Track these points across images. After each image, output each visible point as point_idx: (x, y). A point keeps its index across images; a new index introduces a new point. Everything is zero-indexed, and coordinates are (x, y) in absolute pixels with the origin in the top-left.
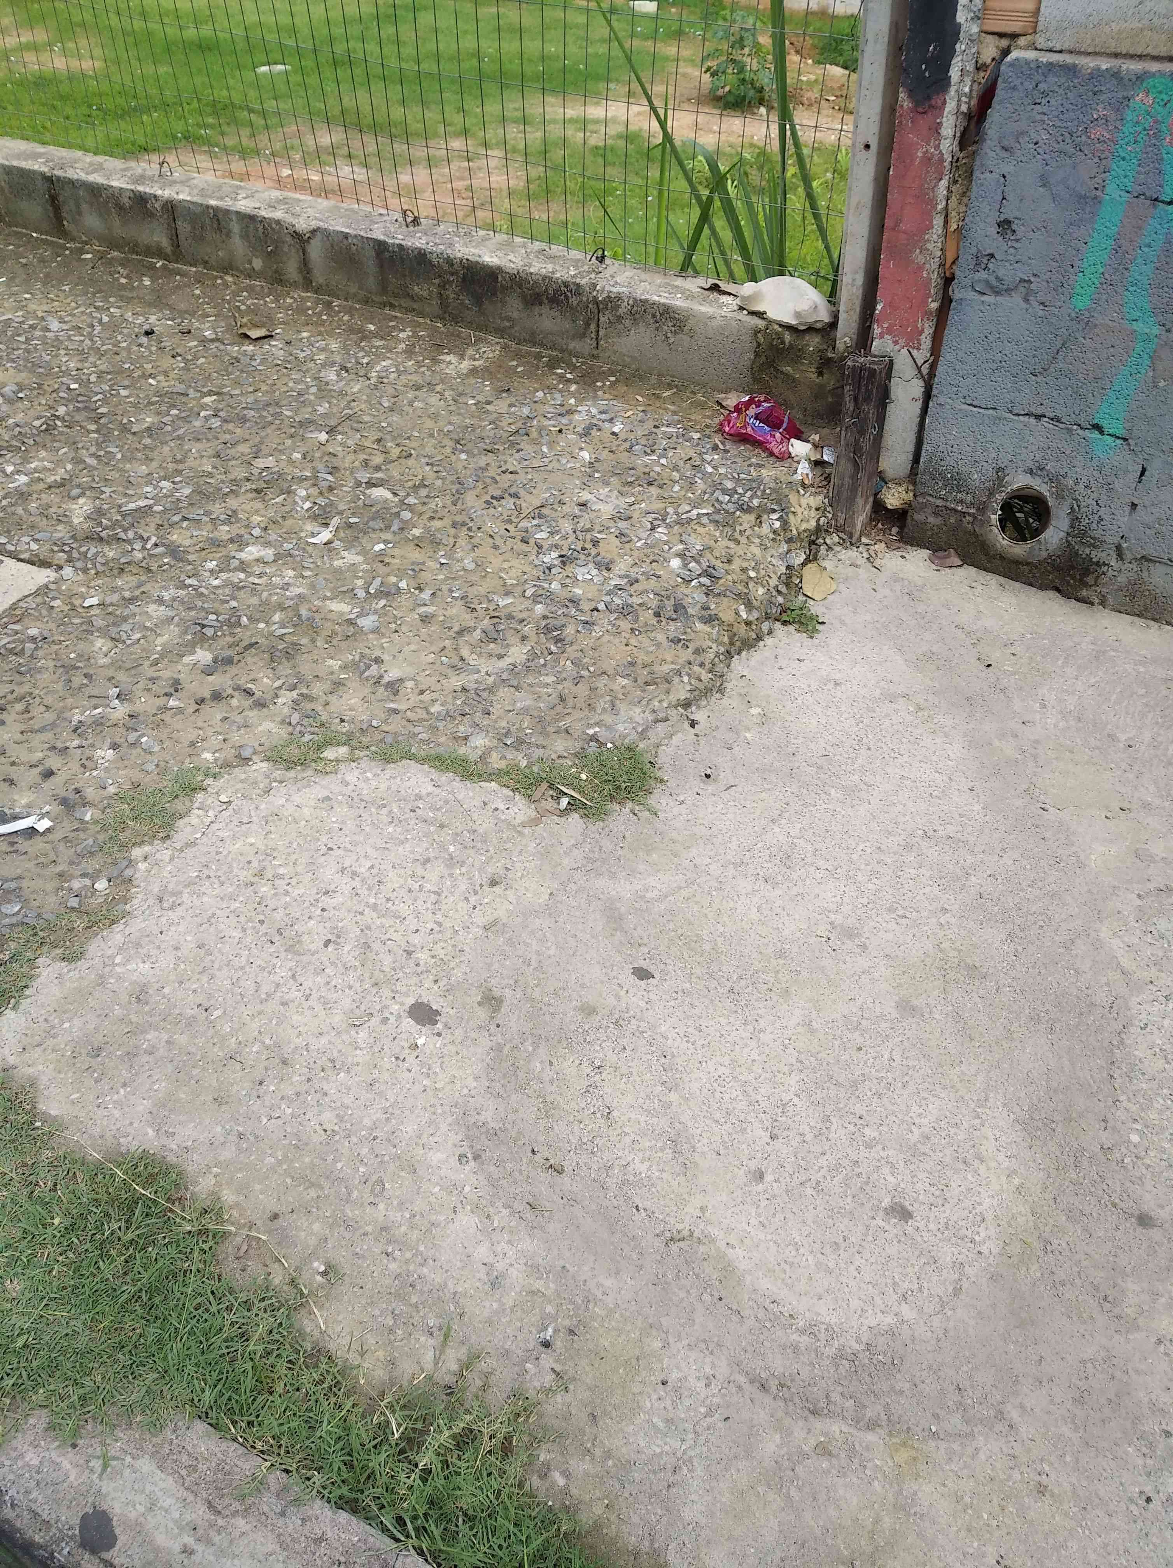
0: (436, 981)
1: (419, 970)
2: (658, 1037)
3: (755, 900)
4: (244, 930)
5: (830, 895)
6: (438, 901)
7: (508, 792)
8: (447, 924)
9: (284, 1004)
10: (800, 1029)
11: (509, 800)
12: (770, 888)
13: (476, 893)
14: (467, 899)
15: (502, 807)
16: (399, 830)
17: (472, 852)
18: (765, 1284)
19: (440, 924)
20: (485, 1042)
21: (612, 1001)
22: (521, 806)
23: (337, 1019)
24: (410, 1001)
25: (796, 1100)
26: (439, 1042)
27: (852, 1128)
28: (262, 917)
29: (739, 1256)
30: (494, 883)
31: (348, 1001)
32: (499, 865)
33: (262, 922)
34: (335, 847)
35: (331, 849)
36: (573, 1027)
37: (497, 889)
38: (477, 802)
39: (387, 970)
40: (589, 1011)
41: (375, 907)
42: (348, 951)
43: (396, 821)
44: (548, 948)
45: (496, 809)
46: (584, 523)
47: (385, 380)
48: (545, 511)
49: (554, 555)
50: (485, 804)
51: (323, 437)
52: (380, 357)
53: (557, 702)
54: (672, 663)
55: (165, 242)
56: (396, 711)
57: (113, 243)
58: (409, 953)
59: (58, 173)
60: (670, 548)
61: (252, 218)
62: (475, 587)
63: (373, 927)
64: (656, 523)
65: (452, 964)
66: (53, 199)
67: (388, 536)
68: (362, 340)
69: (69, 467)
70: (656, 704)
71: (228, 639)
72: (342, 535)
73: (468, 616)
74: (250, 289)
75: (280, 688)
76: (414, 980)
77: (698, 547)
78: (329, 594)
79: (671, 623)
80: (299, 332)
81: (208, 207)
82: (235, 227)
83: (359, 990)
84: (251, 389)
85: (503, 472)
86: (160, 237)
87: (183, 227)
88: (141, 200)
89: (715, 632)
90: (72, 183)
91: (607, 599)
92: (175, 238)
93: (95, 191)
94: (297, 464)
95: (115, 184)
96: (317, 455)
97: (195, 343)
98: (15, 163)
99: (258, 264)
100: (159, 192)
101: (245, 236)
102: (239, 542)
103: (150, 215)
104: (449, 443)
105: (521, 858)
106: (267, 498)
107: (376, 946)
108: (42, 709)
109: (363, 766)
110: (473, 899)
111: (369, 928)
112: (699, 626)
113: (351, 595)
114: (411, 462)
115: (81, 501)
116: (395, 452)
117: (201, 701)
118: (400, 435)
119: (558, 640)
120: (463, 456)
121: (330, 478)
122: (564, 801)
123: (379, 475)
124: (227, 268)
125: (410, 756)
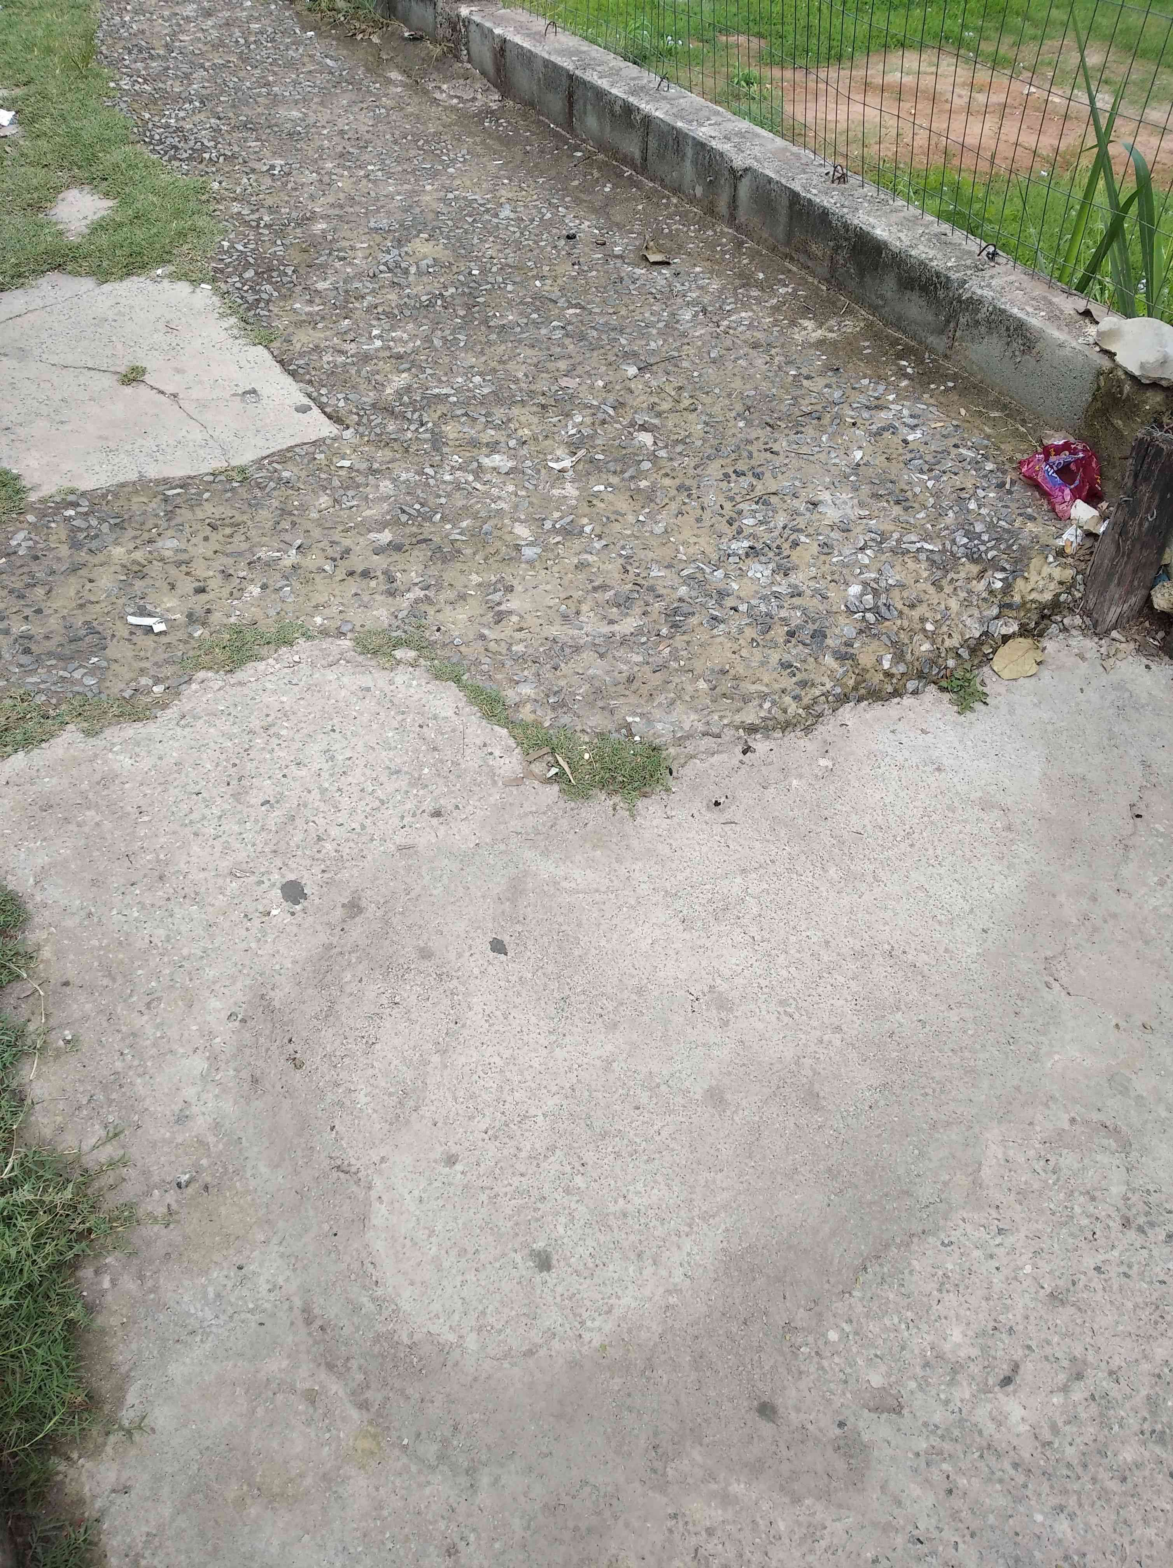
0: (323, 871)
1: (318, 856)
2: (464, 1005)
3: (657, 932)
4: (217, 765)
5: (734, 961)
6: (378, 809)
7: (512, 742)
8: (370, 830)
9: (196, 834)
10: (598, 1063)
11: (508, 750)
12: (681, 928)
13: (414, 815)
14: (403, 817)
15: (497, 753)
16: (397, 737)
17: (441, 781)
18: (379, 1246)
19: (363, 827)
20: (323, 938)
21: (452, 956)
22: (514, 760)
23: (225, 865)
24: (292, 877)
25: (540, 1119)
26: (289, 919)
27: (568, 1169)
28: (237, 762)
29: (380, 1214)
30: (437, 814)
31: (245, 854)
32: (454, 801)
33: (235, 765)
34: (338, 731)
35: (334, 731)
36: (401, 961)
37: (435, 821)
38: (479, 742)
39: (292, 844)
40: (425, 954)
41: (323, 791)
42: (276, 816)
43: (401, 729)
44: (435, 888)
45: (491, 754)
46: (801, 522)
47: (731, 331)
48: (774, 499)
49: (746, 544)
50: (485, 745)
51: (632, 371)
52: (746, 307)
53: (624, 680)
54: (767, 685)
55: (637, 155)
56: (483, 637)
57: (602, 147)
58: (319, 839)
59: (578, 73)
60: (861, 573)
61: (703, 145)
62: (647, 551)
63: (310, 806)
64: (870, 543)
65: (348, 864)
66: (570, 95)
67: (614, 480)
68: (743, 286)
69: (418, 343)
70: (716, 718)
71: (414, 529)
72: (580, 467)
73: (616, 575)
74: (684, 215)
75: (416, 584)
76: (308, 862)
77: (890, 581)
78: (523, 517)
79: (801, 646)
80: (695, 265)
81: (673, 128)
82: (689, 152)
83: (259, 850)
84: (611, 311)
85: (766, 450)
86: (633, 149)
87: (653, 144)
88: (628, 110)
89: (841, 671)
90: (584, 83)
91: (754, 602)
92: (645, 150)
93: (600, 94)
94: (594, 392)
95: (614, 91)
96: (618, 387)
97: (600, 256)
98: (553, 58)
99: (699, 191)
100: (642, 106)
101: (695, 162)
102: (493, 447)
103: (631, 125)
104: (739, 407)
105: (478, 803)
106: (547, 415)
107: (299, 822)
108: (243, 538)
109: (417, 673)
110: (408, 820)
111: (305, 806)
112: (829, 660)
113: (540, 524)
114: (692, 417)
115: (404, 375)
116: (686, 403)
117: (351, 574)
118: (701, 388)
119: (675, 626)
120: (741, 424)
121: (611, 411)
122: (554, 771)
123: (656, 421)
124: (677, 190)
125: (457, 680)
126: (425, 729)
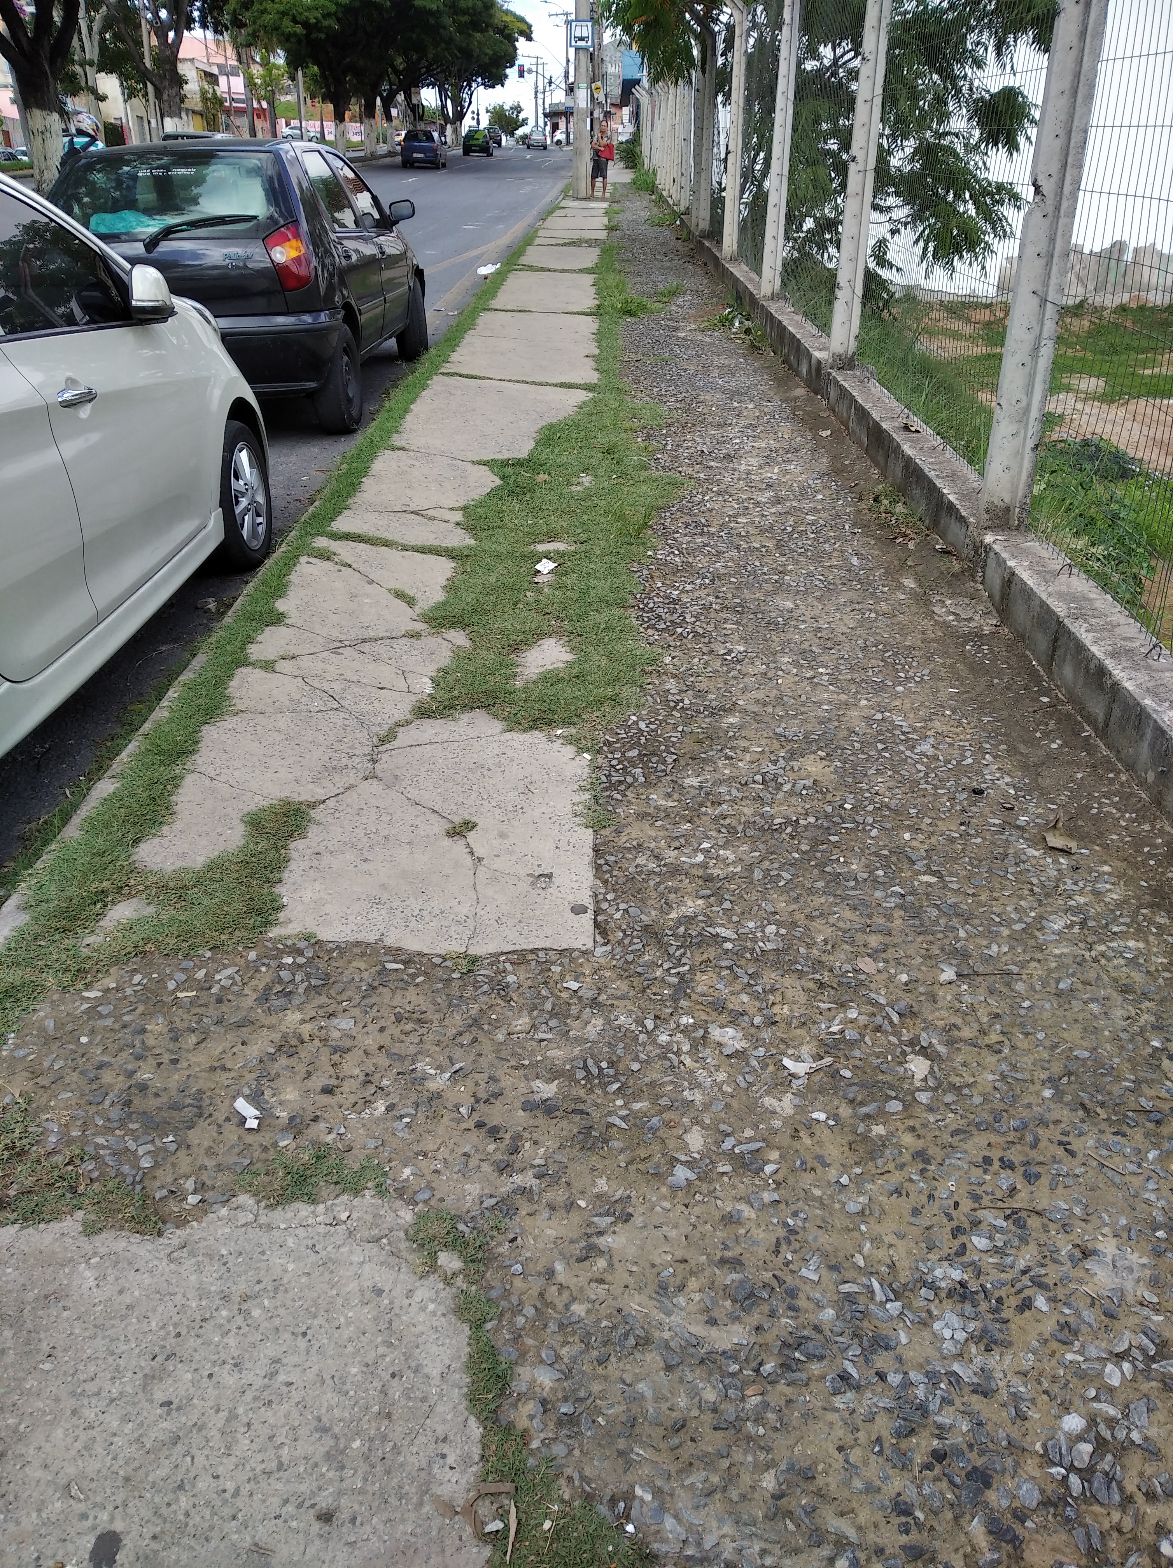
0: (155, 1537)
1: (164, 1511)
4: (162, 1327)
6: (269, 1474)
7: (477, 1453)
8: (241, 1502)
9: (75, 1413)
11: (466, 1461)
13: (300, 1506)
14: (286, 1501)
15: (451, 1460)
16: (359, 1378)
17: (363, 1467)
19: (237, 1493)
22: (463, 1482)
23: (70, 1471)
24: (118, 1526)
28: (185, 1332)
30: (326, 1517)
31: (98, 1466)
32: (356, 1507)
33: (178, 1335)
34: (309, 1337)
35: (305, 1335)
37: (316, 1527)
38: (440, 1430)
39: (151, 1479)
41: (232, 1417)
42: (163, 1428)
43: (371, 1369)
45: (444, 1456)
49: (957, 1275)
50: (445, 1440)
51: (948, 974)
53: (669, 1423)
55: (1101, 718)
56: (550, 1273)
57: (1072, 699)
58: (181, 1487)
59: (1067, 621)
61: (1163, 732)
63: (204, 1433)
65: (185, 1541)
66: (1056, 640)
67: (845, 1111)
71: (582, 1093)
72: (817, 1078)
74: (1126, 797)
76: (146, 1513)
78: (708, 1121)
80: (1105, 862)
81: (1138, 704)
83: (115, 1468)
84: (970, 891)
85: (1060, 1143)
86: (1098, 710)
87: (1117, 712)
88: (1102, 672)
90: (1069, 632)
92: (1108, 715)
93: (1080, 648)
94: (891, 985)
95: (1094, 649)
96: (922, 990)
97: (997, 822)
98: (1049, 601)
99: (1151, 777)
100: (1115, 672)
101: (1152, 746)
102: (735, 1018)
103: (1101, 686)
105: (381, 1527)
106: (820, 997)
107: (180, 1449)
108: (417, 1040)
109: (443, 1294)
110: (290, 1508)
111: (200, 1429)
113: (720, 1138)
115: (700, 902)
116: (994, 1038)
117: (480, 1125)
118: (1022, 1025)
121: (896, 1018)
122: (497, 1525)
123: (941, 1049)
124: (1130, 767)
125: (477, 1325)
126: (395, 1382)
